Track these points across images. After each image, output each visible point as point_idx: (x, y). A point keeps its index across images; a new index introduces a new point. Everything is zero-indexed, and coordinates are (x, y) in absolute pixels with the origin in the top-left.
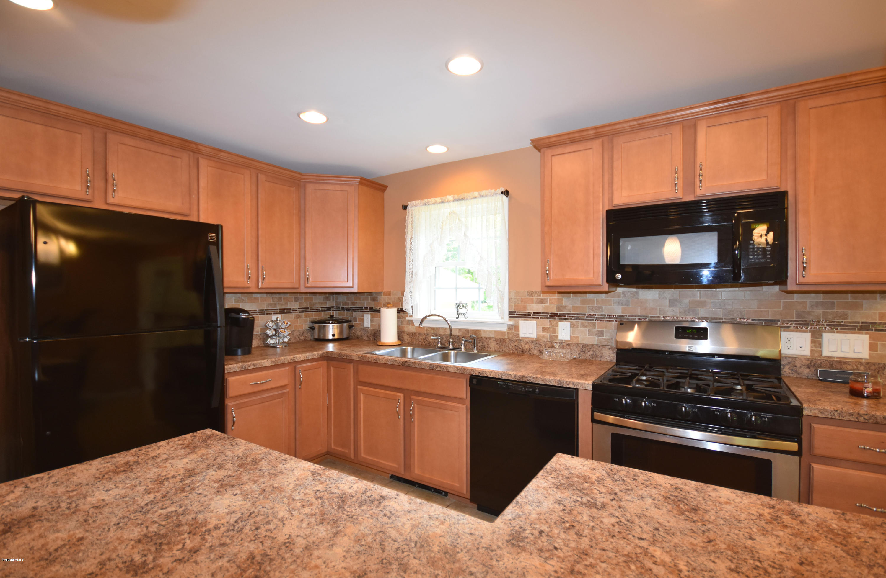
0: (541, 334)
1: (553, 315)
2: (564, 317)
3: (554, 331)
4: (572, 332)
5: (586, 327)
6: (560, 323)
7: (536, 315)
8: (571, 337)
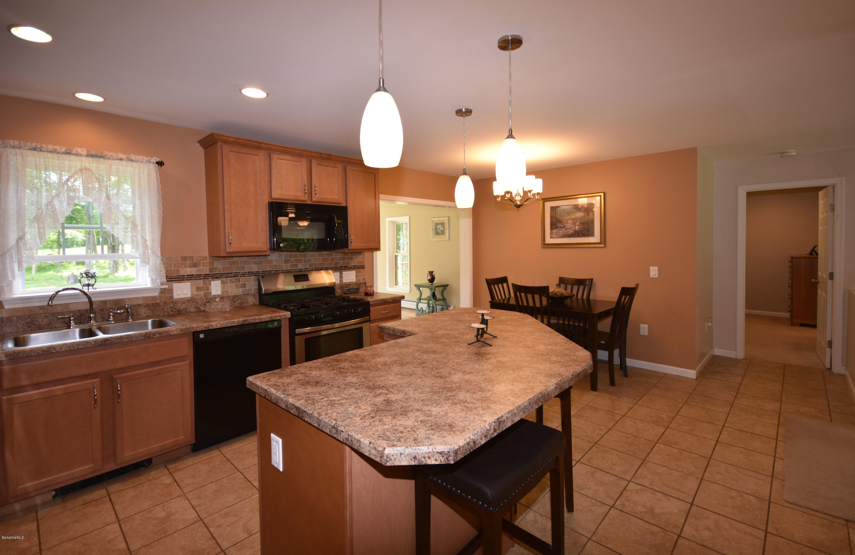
0: (196, 293)
1: (206, 277)
2: (215, 277)
3: (208, 289)
4: (223, 288)
5: (233, 282)
6: (212, 282)
7: (190, 278)
8: (222, 292)
